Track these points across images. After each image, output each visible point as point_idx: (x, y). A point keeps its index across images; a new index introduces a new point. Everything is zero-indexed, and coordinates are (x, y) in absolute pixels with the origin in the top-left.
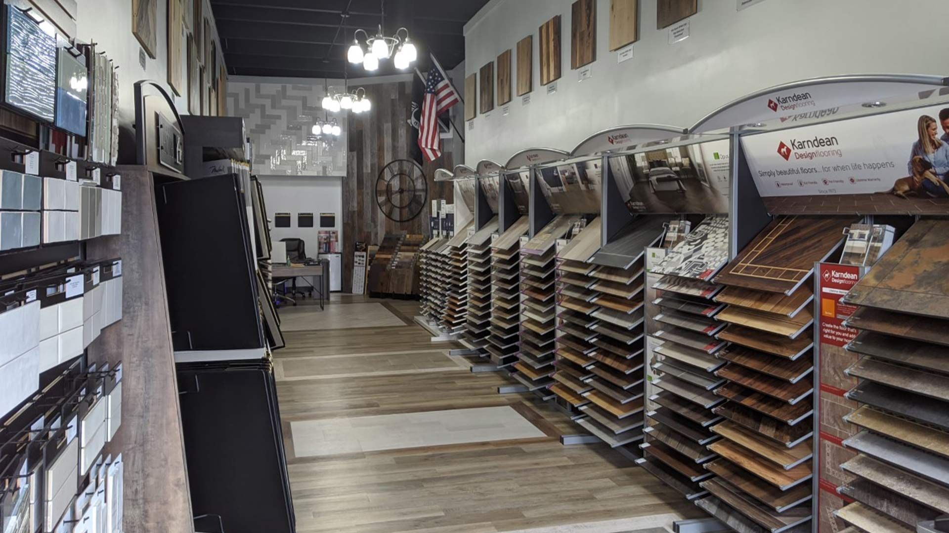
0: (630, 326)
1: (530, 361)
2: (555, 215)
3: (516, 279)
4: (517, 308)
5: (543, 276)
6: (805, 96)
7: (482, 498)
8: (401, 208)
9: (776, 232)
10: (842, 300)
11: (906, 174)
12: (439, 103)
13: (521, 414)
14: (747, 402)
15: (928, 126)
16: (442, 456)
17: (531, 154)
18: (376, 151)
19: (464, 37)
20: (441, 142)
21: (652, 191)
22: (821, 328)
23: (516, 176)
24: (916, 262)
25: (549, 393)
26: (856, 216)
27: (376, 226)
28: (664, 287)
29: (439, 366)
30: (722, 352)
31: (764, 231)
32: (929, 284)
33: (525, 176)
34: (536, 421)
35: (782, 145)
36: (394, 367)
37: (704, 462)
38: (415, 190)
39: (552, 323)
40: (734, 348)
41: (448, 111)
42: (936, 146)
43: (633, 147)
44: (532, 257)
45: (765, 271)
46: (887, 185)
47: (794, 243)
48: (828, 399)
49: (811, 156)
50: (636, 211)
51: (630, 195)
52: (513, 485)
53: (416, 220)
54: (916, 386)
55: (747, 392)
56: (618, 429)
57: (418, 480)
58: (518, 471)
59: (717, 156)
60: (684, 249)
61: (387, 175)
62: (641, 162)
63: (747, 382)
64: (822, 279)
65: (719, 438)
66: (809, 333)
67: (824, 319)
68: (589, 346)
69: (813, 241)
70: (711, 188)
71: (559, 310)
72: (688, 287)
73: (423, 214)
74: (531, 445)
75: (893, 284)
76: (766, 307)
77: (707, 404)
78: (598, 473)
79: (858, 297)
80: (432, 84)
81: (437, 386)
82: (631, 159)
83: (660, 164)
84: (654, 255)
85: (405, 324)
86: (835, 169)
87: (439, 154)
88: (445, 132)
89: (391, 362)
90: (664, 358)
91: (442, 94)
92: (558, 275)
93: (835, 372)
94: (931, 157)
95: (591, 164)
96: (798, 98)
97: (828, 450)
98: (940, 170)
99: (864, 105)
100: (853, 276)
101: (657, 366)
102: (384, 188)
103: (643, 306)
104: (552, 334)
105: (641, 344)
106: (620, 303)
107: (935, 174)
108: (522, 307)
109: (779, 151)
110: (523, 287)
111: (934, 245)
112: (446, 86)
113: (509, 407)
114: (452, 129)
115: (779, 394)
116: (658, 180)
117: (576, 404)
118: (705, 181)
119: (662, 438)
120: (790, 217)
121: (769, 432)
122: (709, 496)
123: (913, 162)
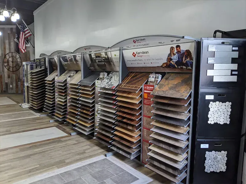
0: (91, 101)
1: (59, 112)
2: (66, 70)
3: (54, 89)
4: (55, 97)
5: (63, 88)
6: (144, 39)
7: (51, 158)
8: (13, 67)
9: (131, 76)
10: (151, 94)
11: (166, 62)
12: (25, 35)
13: (59, 129)
14: (125, 120)
15: (173, 50)
16: (35, 146)
17: (59, 52)
18: (3, 49)
19: (33, 15)
20: (26, 47)
21: (96, 64)
22: (144, 101)
23: (53, 59)
24: (168, 84)
25: (66, 121)
26: (151, 72)
27: (4, 73)
28: (101, 91)
29: (30, 116)
30: (118, 108)
31: (128, 76)
32: (173, 90)
33: (56, 59)
34: (64, 130)
35: (134, 53)
36: (15, 118)
37: (113, 137)
38: (17, 62)
39: (66, 101)
40: (120, 106)
41: (28, 38)
42: (174, 55)
43: (91, 52)
44: (59, 82)
45: (129, 86)
46: (160, 65)
47: (136, 79)
48: (145, 119)
49: (141, 56)
50: (91, 70)
51: (90, 65)
52: (60, 152)
53: (18, 71)
54: (169, 115)
55: (124, 118)
56: (88, 130)
57: (28, 155)
58: (61, 147)
59: (115, 55)
60: (106, 81)
61: (7, 57)
62: (93, 56)
63: (124, 115)
64: (144, 88)
65: (116, 130)
66: (141, 102)
67: (144, 98)
68: (78, 107)
69: (141, 79)
70: (113, 64)
71: (68, 98)
72: (108, 91)
73: (20, 69)
74: (64, 138)
75: (163, 89)
76: (130, 96)
77: (113, 121)
78: (85, 144)
79: (155, 93)
80: (22, 29)
81: (31, 123)
82: (90, 55)
83: (99, 57)
84: (98, 82)
85: (16, 103)
86: (147, 60)
87: (26, 51)
88: (27, 44)
89: (13, 116)
90: (100, 110)
91: (26, 32)
92: (68, 88)
93: (147, 112)
94: (172, 57)
95: (78, 56)
96: (142, 40)
97: (145, 132)
98: (175, 61)
99: (159, 43)
100: (152, 88)
101: (99, 112)
102: (6, 61)
103: (94, 96)
104: (66, 105)
105: (94, 106)
106: (88, 95)
107: (173, 62)
108: (56, 97)
109: (133, 55)
110: (56, 91)
111: (172, 80)
112: (28, 30)
113: (55, 127)
114: (29, 43)
115: (133, 118)
116: (98, 61)
117: (75, 124)
118: (112, 62)
119: (101, 131)
120: (134, 72)
121: (130, 128)
122: (114, 146)
123: (168, 58)
